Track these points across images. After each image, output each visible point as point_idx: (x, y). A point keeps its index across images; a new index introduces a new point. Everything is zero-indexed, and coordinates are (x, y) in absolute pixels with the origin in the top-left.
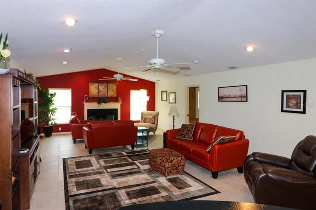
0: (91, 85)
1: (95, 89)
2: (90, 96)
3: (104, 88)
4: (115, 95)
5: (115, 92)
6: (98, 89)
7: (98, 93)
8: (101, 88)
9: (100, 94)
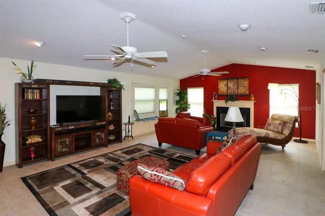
0: (220, 82)
1: (224, 86)
2: (220, 94)
3: (233, 85)
4: (247, 92)
5: (247, 88)
6: (227, 87)
7: (227, 91)
8: (230, 85)
9: (229, 91)
